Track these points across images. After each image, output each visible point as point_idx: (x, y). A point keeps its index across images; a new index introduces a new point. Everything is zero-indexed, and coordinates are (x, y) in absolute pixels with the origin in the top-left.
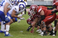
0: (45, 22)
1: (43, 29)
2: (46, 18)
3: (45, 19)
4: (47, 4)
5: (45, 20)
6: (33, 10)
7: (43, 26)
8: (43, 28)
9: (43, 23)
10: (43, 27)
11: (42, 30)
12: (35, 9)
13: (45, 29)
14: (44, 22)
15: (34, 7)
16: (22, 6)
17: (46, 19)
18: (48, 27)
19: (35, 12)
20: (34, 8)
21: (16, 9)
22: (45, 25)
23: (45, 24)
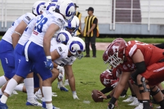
0: (146, 79)
1: (142, 97)
2: (150, 68)
3: (147, 72)
4: (148, 31)
5: (148, 74)
6: (115, 55)
7: (142, 88)
8: (143, 94)
9: (142, 82)
10: (142, 92)
11: (140, 99)
12: (121, 51)
13: (146, 96)
14: (144, 79)
15: (117, 47)
16: (76, 47)
17: (149, 71)
18: (154, 90)
19: (122, 58)
20: (116, 49)
21: (61, 50)
22: (147, 86)
23: (147, 83)
